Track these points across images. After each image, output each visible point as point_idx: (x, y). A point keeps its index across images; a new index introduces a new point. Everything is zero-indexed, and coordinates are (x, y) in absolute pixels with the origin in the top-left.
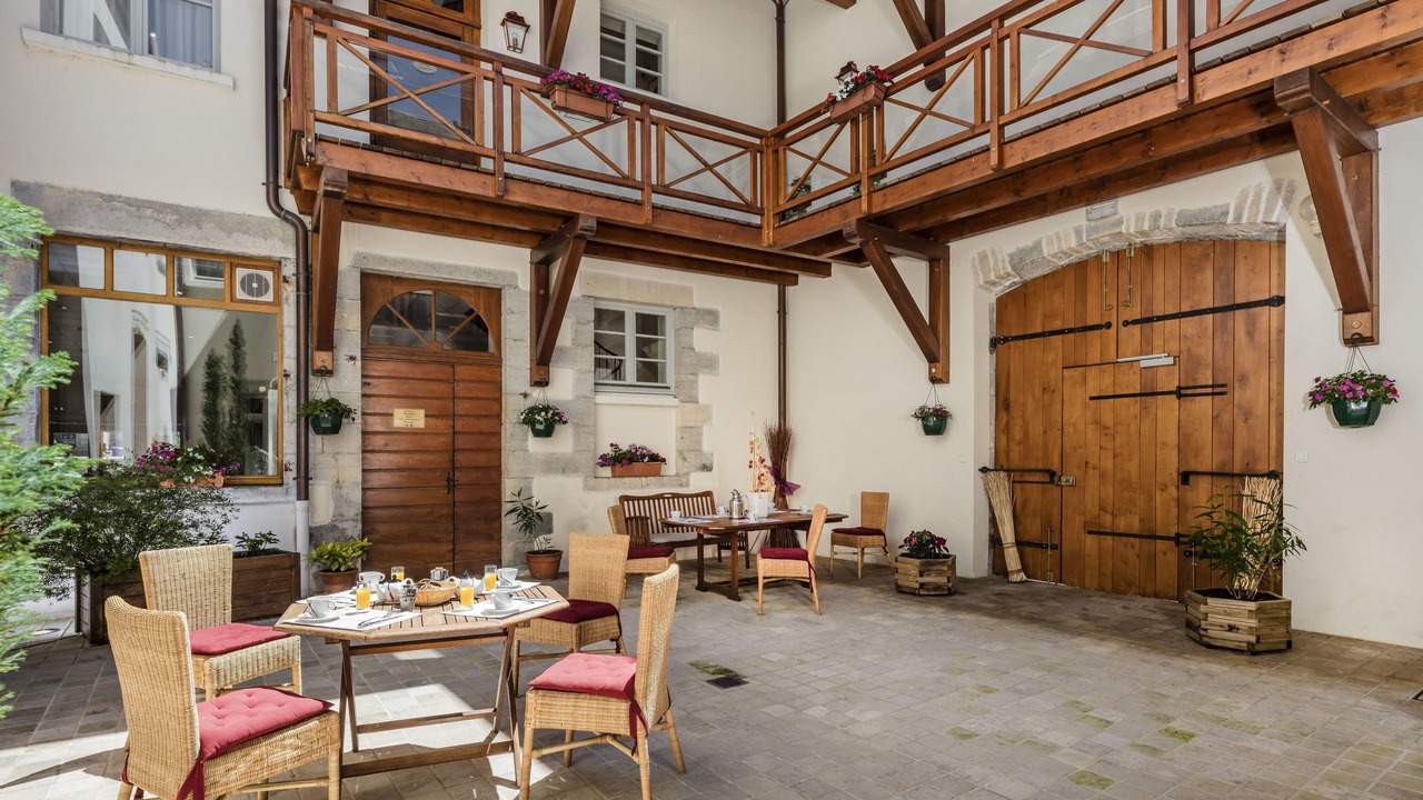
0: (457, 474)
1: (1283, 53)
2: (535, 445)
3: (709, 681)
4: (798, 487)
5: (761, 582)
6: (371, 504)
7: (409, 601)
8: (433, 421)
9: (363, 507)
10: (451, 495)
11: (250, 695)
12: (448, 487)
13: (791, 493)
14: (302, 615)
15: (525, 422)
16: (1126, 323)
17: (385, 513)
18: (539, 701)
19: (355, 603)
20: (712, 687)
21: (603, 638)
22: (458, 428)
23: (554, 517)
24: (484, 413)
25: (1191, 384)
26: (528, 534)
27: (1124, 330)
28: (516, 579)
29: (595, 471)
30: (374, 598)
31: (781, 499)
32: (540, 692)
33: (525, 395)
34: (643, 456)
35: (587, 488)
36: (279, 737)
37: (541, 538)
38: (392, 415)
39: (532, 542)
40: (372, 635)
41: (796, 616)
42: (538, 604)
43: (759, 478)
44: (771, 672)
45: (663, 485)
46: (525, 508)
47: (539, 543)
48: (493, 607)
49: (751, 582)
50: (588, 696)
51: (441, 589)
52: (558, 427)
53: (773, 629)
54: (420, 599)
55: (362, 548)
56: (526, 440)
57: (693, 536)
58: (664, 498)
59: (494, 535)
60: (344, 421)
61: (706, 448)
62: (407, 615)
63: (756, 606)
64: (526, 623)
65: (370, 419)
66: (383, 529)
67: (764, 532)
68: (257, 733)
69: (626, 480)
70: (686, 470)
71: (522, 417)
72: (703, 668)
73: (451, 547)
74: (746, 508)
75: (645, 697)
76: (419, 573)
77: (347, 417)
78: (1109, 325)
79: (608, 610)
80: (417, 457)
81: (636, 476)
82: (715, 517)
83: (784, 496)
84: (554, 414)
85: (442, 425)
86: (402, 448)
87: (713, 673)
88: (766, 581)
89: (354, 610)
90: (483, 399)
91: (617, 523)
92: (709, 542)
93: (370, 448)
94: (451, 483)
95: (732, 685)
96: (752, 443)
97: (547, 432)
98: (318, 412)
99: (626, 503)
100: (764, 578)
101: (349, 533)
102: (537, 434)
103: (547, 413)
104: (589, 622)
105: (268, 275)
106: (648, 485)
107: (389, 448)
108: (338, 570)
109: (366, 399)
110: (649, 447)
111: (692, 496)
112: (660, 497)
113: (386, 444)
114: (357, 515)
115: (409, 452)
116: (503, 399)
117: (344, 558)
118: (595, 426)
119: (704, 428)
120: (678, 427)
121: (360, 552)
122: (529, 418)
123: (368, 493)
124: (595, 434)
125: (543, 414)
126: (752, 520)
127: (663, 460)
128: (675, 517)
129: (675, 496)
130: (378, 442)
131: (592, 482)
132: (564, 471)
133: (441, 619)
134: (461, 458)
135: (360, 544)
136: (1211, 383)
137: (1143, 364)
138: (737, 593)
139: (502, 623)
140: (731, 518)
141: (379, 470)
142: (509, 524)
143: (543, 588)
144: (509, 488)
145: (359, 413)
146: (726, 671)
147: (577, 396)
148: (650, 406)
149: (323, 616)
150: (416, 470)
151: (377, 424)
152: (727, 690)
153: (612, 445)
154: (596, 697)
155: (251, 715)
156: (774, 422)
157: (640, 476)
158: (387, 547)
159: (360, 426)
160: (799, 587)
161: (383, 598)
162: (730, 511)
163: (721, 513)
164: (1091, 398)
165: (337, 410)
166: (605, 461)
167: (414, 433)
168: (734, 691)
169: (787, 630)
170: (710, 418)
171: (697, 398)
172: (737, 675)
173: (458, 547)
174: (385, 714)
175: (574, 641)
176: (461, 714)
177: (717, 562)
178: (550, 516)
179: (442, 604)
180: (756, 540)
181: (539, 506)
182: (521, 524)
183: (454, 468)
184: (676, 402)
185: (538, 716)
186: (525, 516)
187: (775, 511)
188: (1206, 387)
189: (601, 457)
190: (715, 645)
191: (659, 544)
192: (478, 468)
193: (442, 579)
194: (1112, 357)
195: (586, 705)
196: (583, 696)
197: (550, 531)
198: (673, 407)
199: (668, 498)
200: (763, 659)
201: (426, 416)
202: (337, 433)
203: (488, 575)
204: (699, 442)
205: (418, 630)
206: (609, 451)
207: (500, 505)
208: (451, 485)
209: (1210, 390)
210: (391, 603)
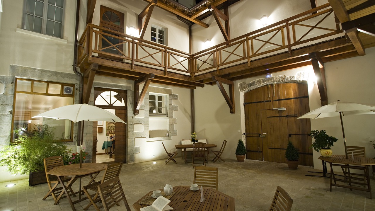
1: (310, 49)
16: (274, 101)
25: (290, 114)
27: (274, 102)
29: (149, 136)
33: (133, 117)
45: (165, 139)
56: (133, 129)
59: (124, 153)
61: (175, 129)
69: (156, 138)
70: (170, 135)
78: (270, 101)
101: (89, 154)
105: (72, 88)
106: (162, 139)
116: (127, 118)
119: (175, 124)
131: (149, 139)
132: (142, 136)
136: (294, 114)
137: (279, 110)
144: (129, 141)
147: (144, 117)
164: (268, 117)
170: (176, 122)
171: (173, 117)
184: (168, 118)
188: (293, 115)
194: (272, 108)
204: (173, 128)
207: (126, 146)
209: (294, 116)
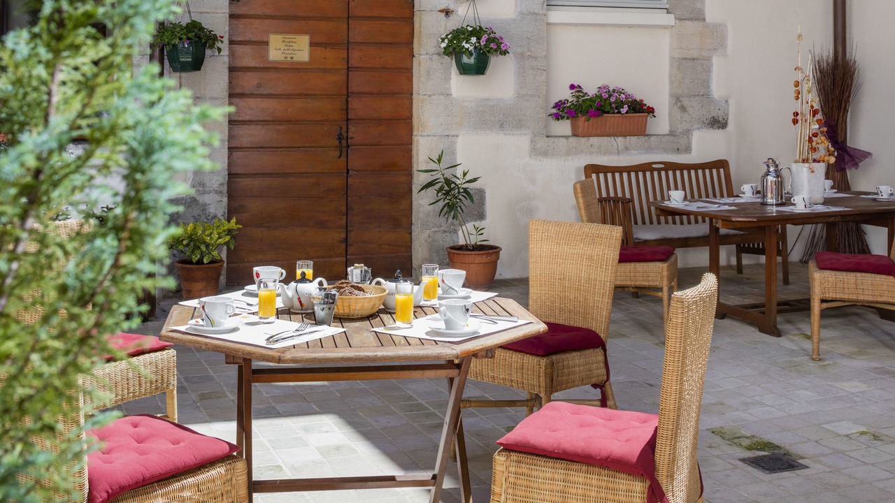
0: (352, 128)
2: (461, 87)
3: (743, 460)
4: (866, 155)
5: (816, 307)
6: (240, 170)
7: (326, 311)
8: (319, 51)
9: (230, 175)
10: (343, 159)
11: (135, 426)
12: (340, 148)
13: (856, 165)
14: (193, 322)
15: (448, 52)
17: (256, 183)
18: (512, 469)
19: (255, 309)
20: (750, 469)
21: (583, 382)
22: (354, 62)
23: (488, 196)
24: (388, 40)
26: (450, 220)
28: (464, 286)
29: (546, 126)
30: (279, 303)
31: (838, 175)
32: (514, 456)
33: (447, 12)
34: (620, 104)
35: (536, 152)
36: (177, 485)
37: (470, 226)
38: (267, 43)
39: (456, 232)
40: (288, 356)
41: (876, 365)
42: (502, 325)
43: (810, 140)
44: (843, 452)
45: (649, 150)
46: (448, 182)
47: (466, 234)
48: (441, 325)
49: (800, 307)
50: (584, 468)
51: (368, 295)
52: (495, 61)
53: (838, 385)
54: (340, 308)
55: (229, 232)
56: (448, 79)
57: (702, 229)
58: (652, 170)
59: (402, 220)
60: (208, 52)
61: (717, 91)
62: (327, 331)
63: (808, 345)
64: (489, 352)
65: (239, 49)
66: (254, 206)
67: (808, 228)
68: (152, 477)
69: (594, 140)
70: (686, 126)
71: (444, 45)
72: (734, 439)
73: (343, 235)
74: (788, 188)
75: (671, 477)
76: (333, 272)
77: (212, 47)
79: (587, 340)
80: (299, 103)
81: (609, 135)
82: (738, 200)
83: (843, 170)
84: (489, 40)
85: (332, 57)
86: (280, 90)
87: (749, 448)
88: (825, 305)
89: (255, 319)
90: (387, 18)
91: (587, 207)
92: (726, 240)
93: (238, 91)
94: (344, 142)
95: (781, 469)
96: (797, 84)
97: (480, 68)
98: (176, 41)
99: (594, 176)
100: (823, 301)
101: (212, 210)
102: (464, 70)
103: (479, 39)
104: (563, 356)
106: (627, 149)
107: (262, 91)
108: (200, 262)
109: (234, 22)
110: (629, 91)
111: (696, 167)
112: (646, 168)
113: (259, 86)
114: (222, 184)
115: (288, 96)
116: (416, 19)
117: (207, 246)
118: (547, 58)
119: (715, 60)
120: (672, 59)
121: (228, 238)
122: (454, 46)
123: (236, 154)
124: (547, 70)
125: (474, 40)
126: (799, 207)
127: (651, 110)
128: (676, 199)
129: (670, 166)
130: (249, 82)
131: (543, 143)
132: (502, 126)
133: (372, 339)
134: (358, 107)
135: (227, 226)
138: (775, 322)
139: (458, 350)
140: (764, 204)
141: (250, 122)
142: (424, 203)
143: (502, 301)
144: (424, 150)
145: (226, 40)
146: (767, 445)
147: (522, 13)
148: (630, 26)
149: (220, 324)
150: (296, 122)
151: (247, 57)
152: (775, 475)
153: (572, 87)
154: (597, 469)
155: (142, 453)
156: (825, 47)
157: (615, 135)
158: (258, 233)
159: (226, 59)
160: (875, 318)
161: (289, 305)
162: (760, 192)
163: (747, 194)
165: (200, 38)
166: (563, 111)
167: (294, 69)
168: (786, 479)
169: (863, 387)
170: (722, 44)
171: (704, 14)
172: (787, 454)
173: (352, 235)
174: (279, 467)
175: (543, 383)
176: (392, 479)
177: (735, 272)
178: (481, 192)
179: (370, 317)
180: (797, 240)
181: (468, 177)
182: (441, 204)
183: (348, 119)
184: (670, 19)
185: (510, 491)
186: (447, 193)
187: (832, 194)
189: (557, 105)
190: (745, 404)
191: (646, 241)
192: (379, 121)
193: (363, 280)
195: (581, 480)
196: (576, 466)
197: (481, 216)
198: (665, 27)
199: (659, 170)
200: (828, 431)
201: (312, 44)
202: (199, 69)
203: (426, 279)
204: (706, 84)
205: (343, 353)
206: (566, 95)
207: (410, 175)
208: (344, 144)
210: (301, 311)
